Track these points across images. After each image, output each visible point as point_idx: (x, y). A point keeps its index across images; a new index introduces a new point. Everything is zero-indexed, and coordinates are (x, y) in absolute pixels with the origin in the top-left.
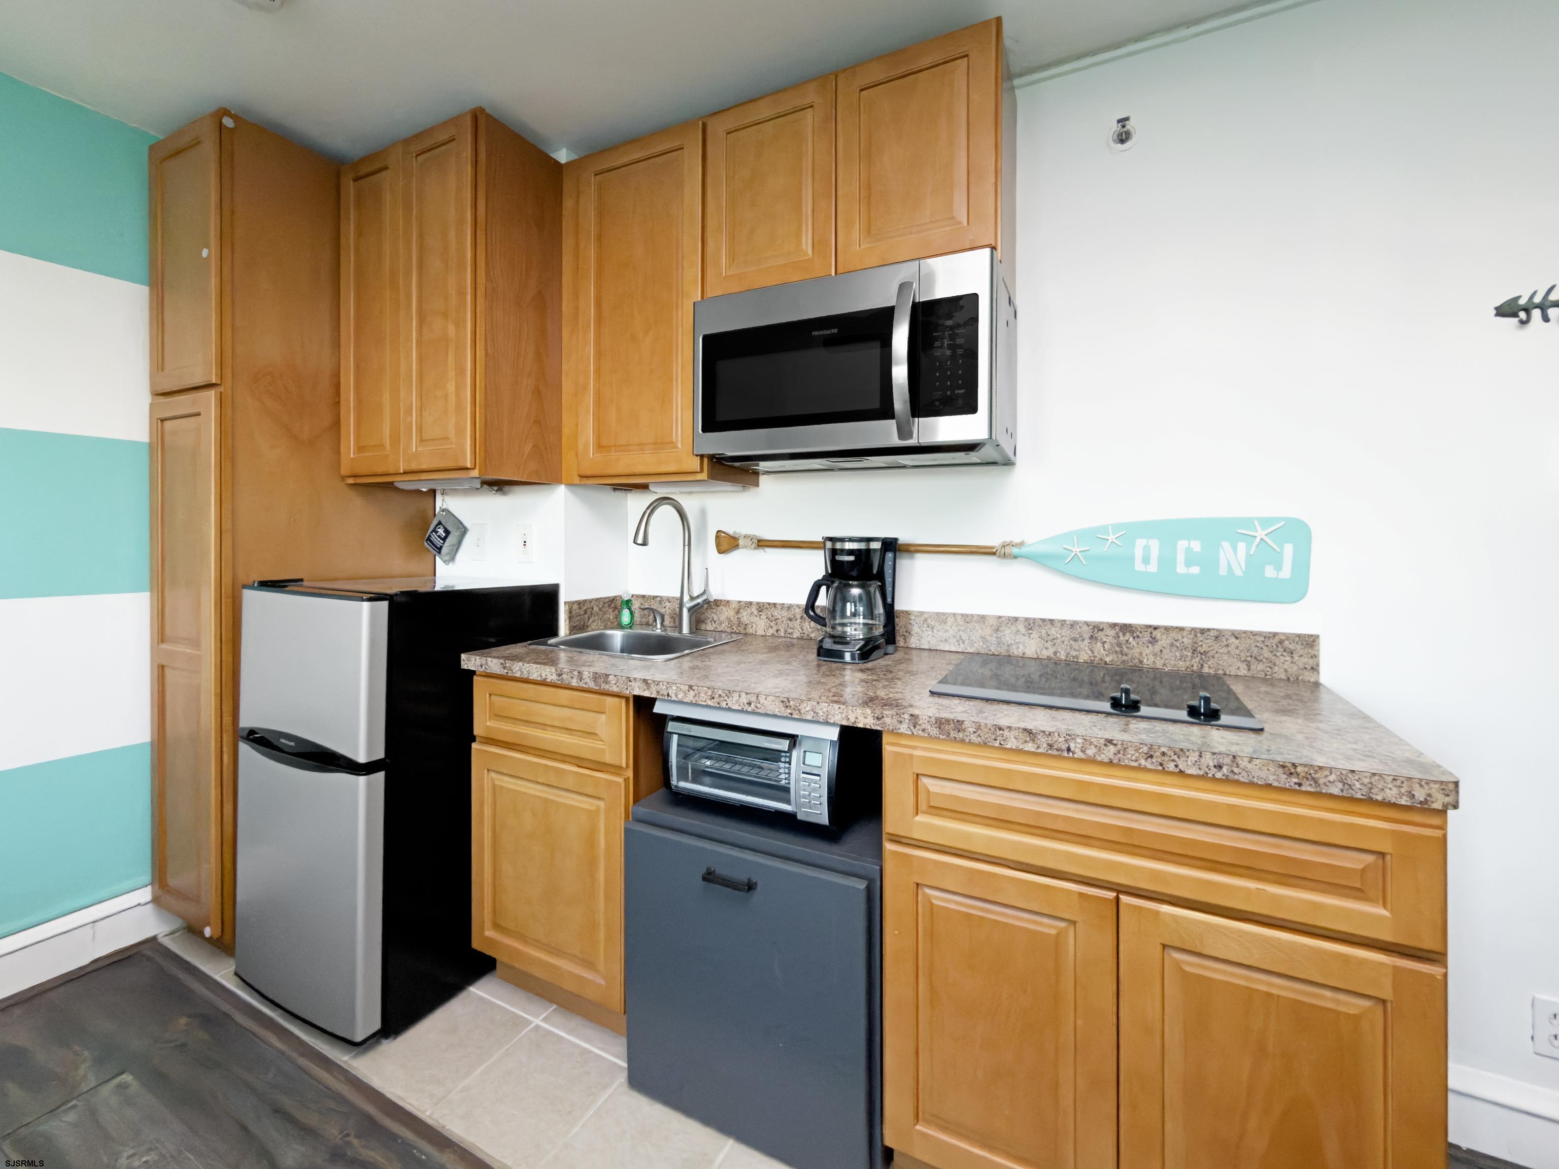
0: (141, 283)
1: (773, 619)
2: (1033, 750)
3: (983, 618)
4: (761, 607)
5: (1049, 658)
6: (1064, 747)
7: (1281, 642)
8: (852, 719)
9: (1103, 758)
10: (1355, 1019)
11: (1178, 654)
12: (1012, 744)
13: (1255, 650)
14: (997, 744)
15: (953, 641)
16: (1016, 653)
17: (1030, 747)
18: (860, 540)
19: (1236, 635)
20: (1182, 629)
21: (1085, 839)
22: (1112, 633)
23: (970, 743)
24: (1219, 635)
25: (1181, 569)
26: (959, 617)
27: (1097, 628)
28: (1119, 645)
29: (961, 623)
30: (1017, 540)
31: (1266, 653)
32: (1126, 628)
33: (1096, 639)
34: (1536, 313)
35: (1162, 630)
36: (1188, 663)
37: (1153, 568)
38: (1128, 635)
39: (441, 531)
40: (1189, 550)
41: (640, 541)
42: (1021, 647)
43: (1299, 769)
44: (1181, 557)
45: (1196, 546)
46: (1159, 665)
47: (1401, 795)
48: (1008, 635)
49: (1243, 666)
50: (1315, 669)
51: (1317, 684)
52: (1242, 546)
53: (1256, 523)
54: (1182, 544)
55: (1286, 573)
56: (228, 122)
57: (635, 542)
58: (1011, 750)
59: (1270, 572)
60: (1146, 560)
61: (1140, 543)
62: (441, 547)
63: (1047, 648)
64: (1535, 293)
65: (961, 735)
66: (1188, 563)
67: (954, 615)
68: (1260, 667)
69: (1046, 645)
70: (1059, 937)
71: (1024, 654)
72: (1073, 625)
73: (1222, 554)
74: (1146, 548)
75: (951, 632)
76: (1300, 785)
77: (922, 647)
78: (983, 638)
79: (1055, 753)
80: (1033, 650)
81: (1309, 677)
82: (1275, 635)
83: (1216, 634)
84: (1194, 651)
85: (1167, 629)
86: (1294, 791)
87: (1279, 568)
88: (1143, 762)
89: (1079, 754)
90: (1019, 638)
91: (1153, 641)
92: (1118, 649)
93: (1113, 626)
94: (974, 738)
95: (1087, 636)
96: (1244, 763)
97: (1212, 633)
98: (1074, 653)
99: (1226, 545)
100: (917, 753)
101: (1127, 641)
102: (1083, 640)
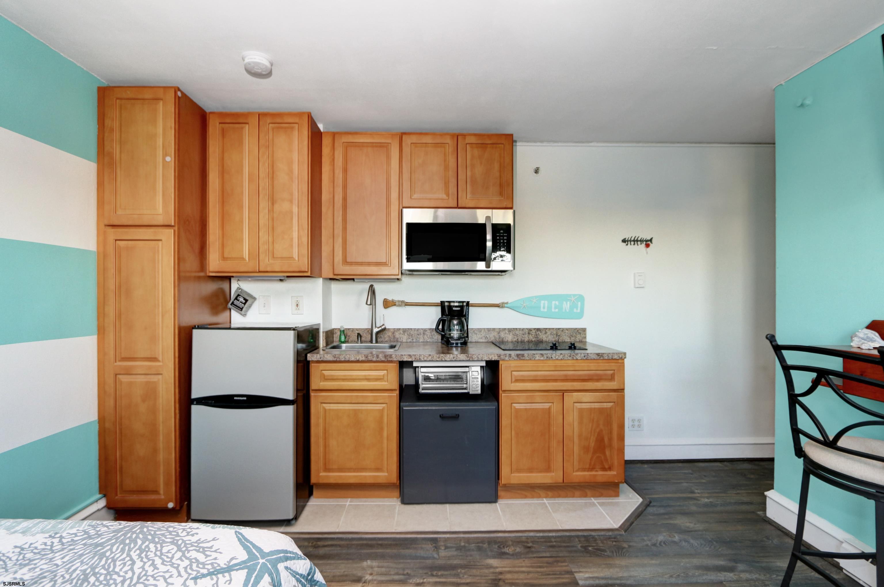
0: (93, 162)
1: (410, 335)
2: (543, 359)
3: (494, 329)
4: (405, 331)
5: (515, 341)
6: (551, 357)
7: (578, 331)
8: (490, 358)
9: (560, 358)
10: (610, 408)
11: (552, 337)
12: (537, 358)
13: (572, 333)
14: (533, 359)
15: (484, 338)
16: (505, 340)
17: (542, 358)
18: (459, 302)
19: (567, 329)
20: (553, 329)
21: (555, 380)
22: (534, 331)
23: (526, 360)
24: (563, 330)
25: (553, 310)
26: (486, 330)
27: (530, 330)
28: (536, 335)
29: (487, 332)
30: (506, 302)
31: (574, 334)
32: (538, 330)
33: (530, 333)
34: (629, 242)
35: (548, 329)
36: (555, 339)
37: (546, 310)
38: (539, 332)
39: (241, 299)
40: (555, 304)
41: (369, 303)
42: (507, 338)
43: (600, 354)
44: (553, 306)
45: (557, 303)
46: (547, 340)
47: (617, 357)
48: (502, 335)
49: (569, 338)
50: (585, 338)
51: (586, 342)
52: (568, 303)
53: (572, 296)
54: (554, 302)
55: (579, 311)
56: (179, 94)
57: (367, 304)
58: (537, 360)
59: (575, 310)
60: (544, 308)
61: (542, 302)
62: (243, 308)
63: (515, 338)
64: (629, 238)
65: (524, 358)
66: (555, 308)
67: (484, 328)
68: (573, 338)
69: (515, 337)
70: (549, 409)
71: (508, 340)
72: (523, 329)
73: (564, 306)
74: (544, 304)
75: (483, 335)
76: (600, 358)
77: (473, 341)
78: (494, 336)
79: (548, 359)
80: (511, 339)
81: (584, 340)
82: (576, 328)
83: (562, 329)
84: (557, 335)
85: (550, 329)
86: (599, 359)
87: (577, 309)
88: (569, 358)
89: (554, 358)
90: (506, 335)
91: (546, 333)
92: (536, 336)
93: (535, 329)
94: (527, 358)
95: (527, 333)
96: (589, 355)
97: (561, 329)
98: (523, 339)
99: (565, 303)
100: (512, 365)
101: (539, 334)
102: (526, 334)
